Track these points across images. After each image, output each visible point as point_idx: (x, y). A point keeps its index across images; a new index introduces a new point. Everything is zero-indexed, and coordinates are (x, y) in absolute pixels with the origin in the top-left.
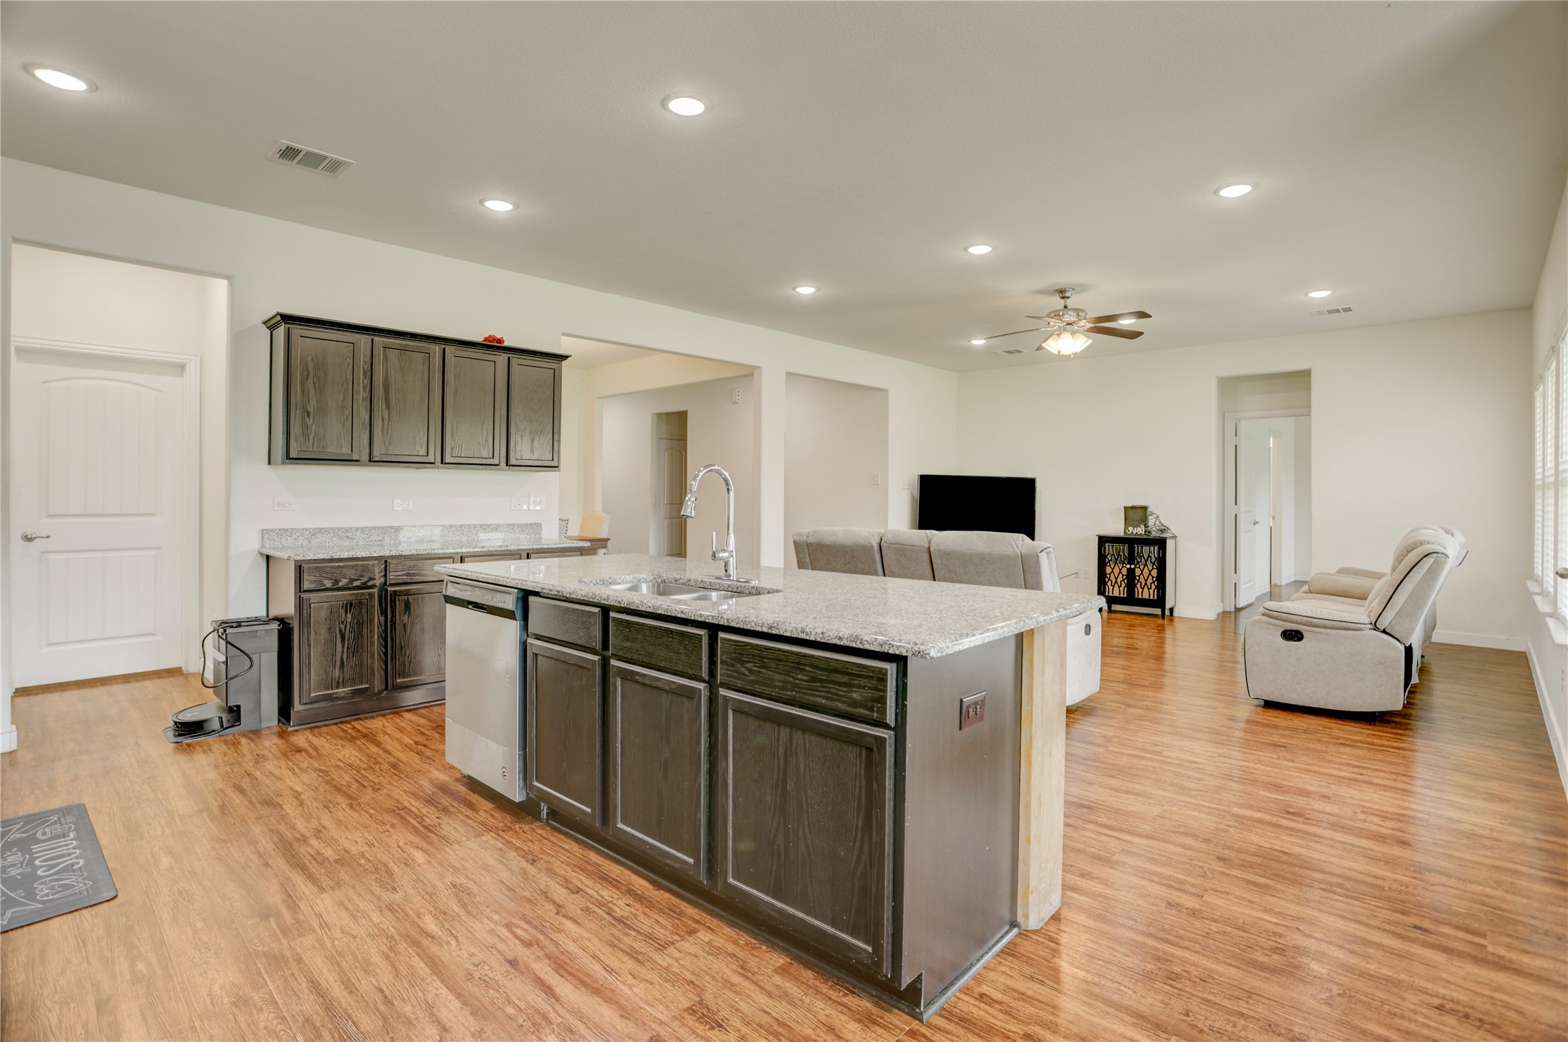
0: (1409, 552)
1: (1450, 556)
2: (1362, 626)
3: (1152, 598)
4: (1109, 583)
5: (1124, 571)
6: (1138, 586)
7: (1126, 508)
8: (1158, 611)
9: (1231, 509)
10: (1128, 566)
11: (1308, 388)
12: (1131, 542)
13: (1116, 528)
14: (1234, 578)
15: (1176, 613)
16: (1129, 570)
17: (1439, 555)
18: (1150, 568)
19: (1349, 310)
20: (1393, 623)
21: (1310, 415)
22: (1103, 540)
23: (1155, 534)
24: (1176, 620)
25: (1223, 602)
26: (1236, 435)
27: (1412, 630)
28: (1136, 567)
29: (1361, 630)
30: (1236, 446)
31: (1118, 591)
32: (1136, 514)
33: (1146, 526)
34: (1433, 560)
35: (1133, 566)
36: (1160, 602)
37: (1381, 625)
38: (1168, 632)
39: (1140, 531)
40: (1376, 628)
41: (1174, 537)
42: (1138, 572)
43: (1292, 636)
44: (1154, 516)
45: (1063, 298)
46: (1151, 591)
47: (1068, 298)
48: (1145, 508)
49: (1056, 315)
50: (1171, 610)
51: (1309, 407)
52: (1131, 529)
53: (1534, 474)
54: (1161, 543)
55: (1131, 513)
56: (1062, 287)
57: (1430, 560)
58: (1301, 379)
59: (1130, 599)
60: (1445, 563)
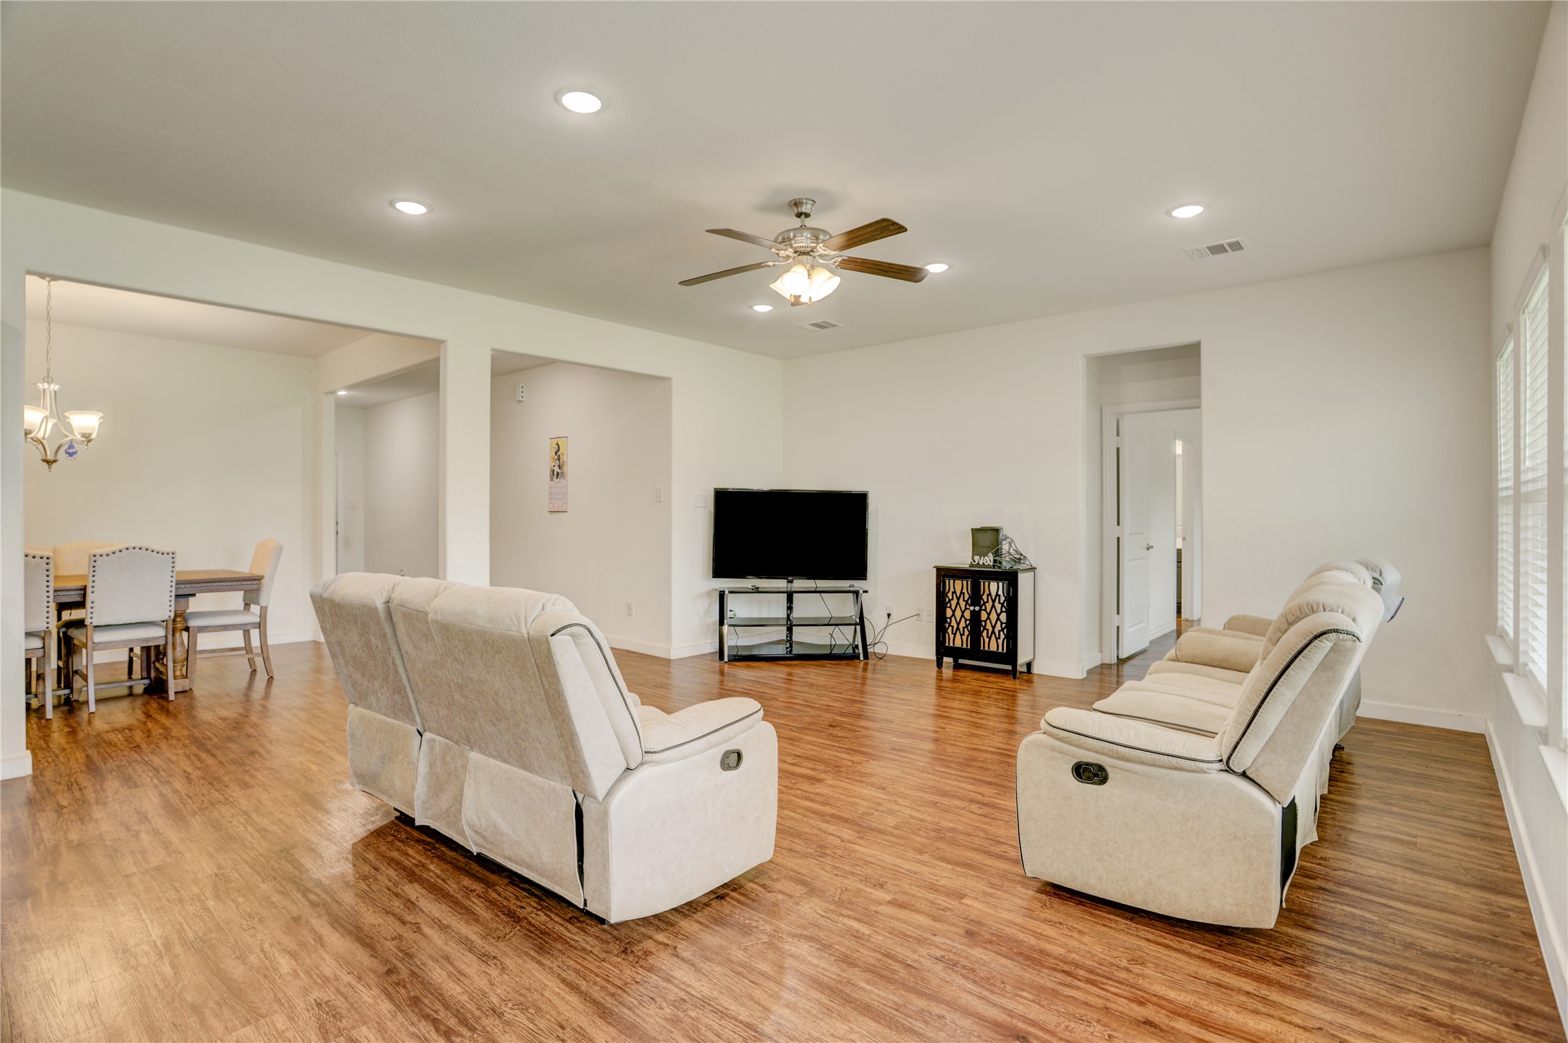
0: (1291, 624)
1: (1362, 638)
2: (1206, 765)
3: (1000, 650)
4: (950, 630)
5: (967, 614)
6: (985, 634)
7: (974, 531)
8: (1009, 667)
9: (1111, 531)
10: (972, 608)
11: (1196, 371)
12: (975, 577)
13: (962, 557)
14: (1116, 620)
15: (1035, 670)
16: (973, 613)
17: (1341, 636)
18: (999, 611)
19: (1236, 246)
20: (1260, 762)
21: (1199, 407)
22: (944, 574)
23: (1006, 565)
24: (1035, 679)
25: (1101, 651)
26: (1118, 435)
27: (1294, 778)
28: (980, 610)
29: (1202, 771)
30: (1118, 449)
31: (959, 641)
32: (987, 538)
33: (997, 553)
34: (1330, 645)
35: (977, 608)
36: (1010, 655)
37: (1237, 765)
38: (1023, 699)
39: (988, 560)
40: (1229, 770)
41: (1033, 569)
42: (984, 616)
43: (1089, 773)
44: (1009, 540)
45: (799, 215)
46: (1000, 641)
47: (807, 215)
48: (996, 531)
49: (785, 240)
50: (1029, 665)
51: (1198, 396)
52: (977, 558)
53: (1497, 481)
54: (1010, 578)
55: (979, 535)
56: (796, 197)
57: (1325, 645)
58: (1187, 356)
59: (975, 651)
60: (1352, 651)
